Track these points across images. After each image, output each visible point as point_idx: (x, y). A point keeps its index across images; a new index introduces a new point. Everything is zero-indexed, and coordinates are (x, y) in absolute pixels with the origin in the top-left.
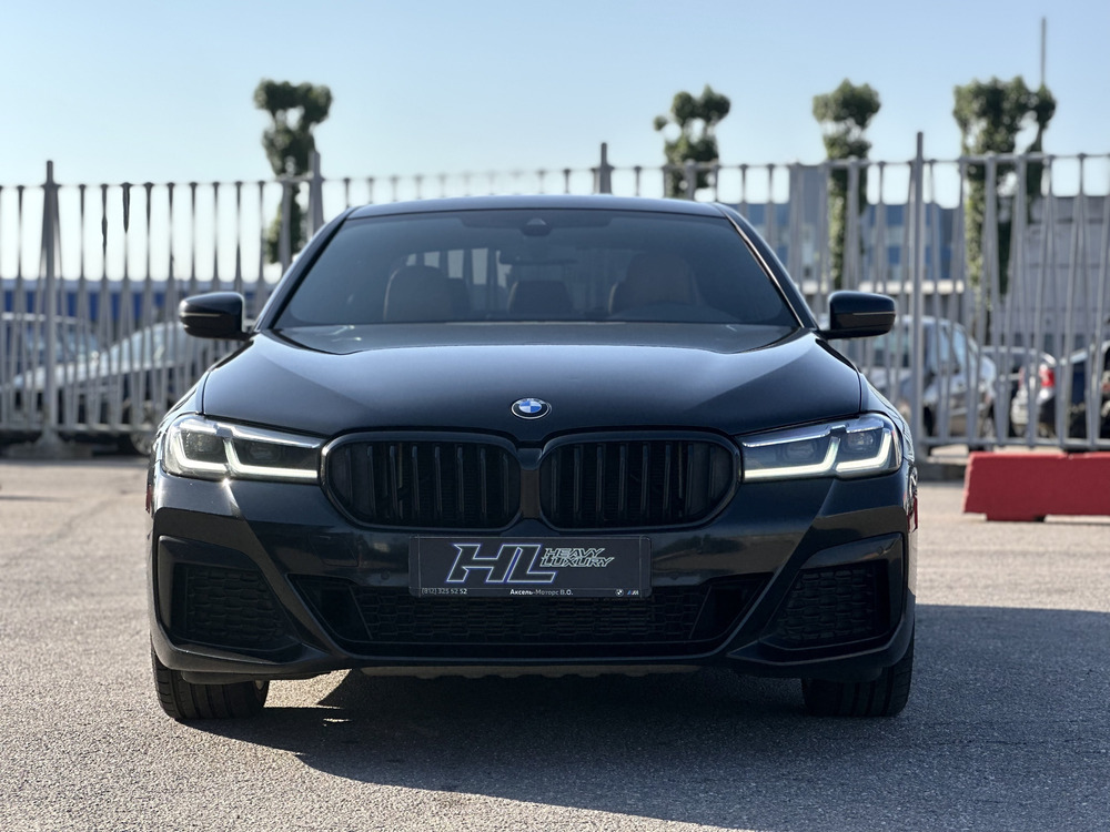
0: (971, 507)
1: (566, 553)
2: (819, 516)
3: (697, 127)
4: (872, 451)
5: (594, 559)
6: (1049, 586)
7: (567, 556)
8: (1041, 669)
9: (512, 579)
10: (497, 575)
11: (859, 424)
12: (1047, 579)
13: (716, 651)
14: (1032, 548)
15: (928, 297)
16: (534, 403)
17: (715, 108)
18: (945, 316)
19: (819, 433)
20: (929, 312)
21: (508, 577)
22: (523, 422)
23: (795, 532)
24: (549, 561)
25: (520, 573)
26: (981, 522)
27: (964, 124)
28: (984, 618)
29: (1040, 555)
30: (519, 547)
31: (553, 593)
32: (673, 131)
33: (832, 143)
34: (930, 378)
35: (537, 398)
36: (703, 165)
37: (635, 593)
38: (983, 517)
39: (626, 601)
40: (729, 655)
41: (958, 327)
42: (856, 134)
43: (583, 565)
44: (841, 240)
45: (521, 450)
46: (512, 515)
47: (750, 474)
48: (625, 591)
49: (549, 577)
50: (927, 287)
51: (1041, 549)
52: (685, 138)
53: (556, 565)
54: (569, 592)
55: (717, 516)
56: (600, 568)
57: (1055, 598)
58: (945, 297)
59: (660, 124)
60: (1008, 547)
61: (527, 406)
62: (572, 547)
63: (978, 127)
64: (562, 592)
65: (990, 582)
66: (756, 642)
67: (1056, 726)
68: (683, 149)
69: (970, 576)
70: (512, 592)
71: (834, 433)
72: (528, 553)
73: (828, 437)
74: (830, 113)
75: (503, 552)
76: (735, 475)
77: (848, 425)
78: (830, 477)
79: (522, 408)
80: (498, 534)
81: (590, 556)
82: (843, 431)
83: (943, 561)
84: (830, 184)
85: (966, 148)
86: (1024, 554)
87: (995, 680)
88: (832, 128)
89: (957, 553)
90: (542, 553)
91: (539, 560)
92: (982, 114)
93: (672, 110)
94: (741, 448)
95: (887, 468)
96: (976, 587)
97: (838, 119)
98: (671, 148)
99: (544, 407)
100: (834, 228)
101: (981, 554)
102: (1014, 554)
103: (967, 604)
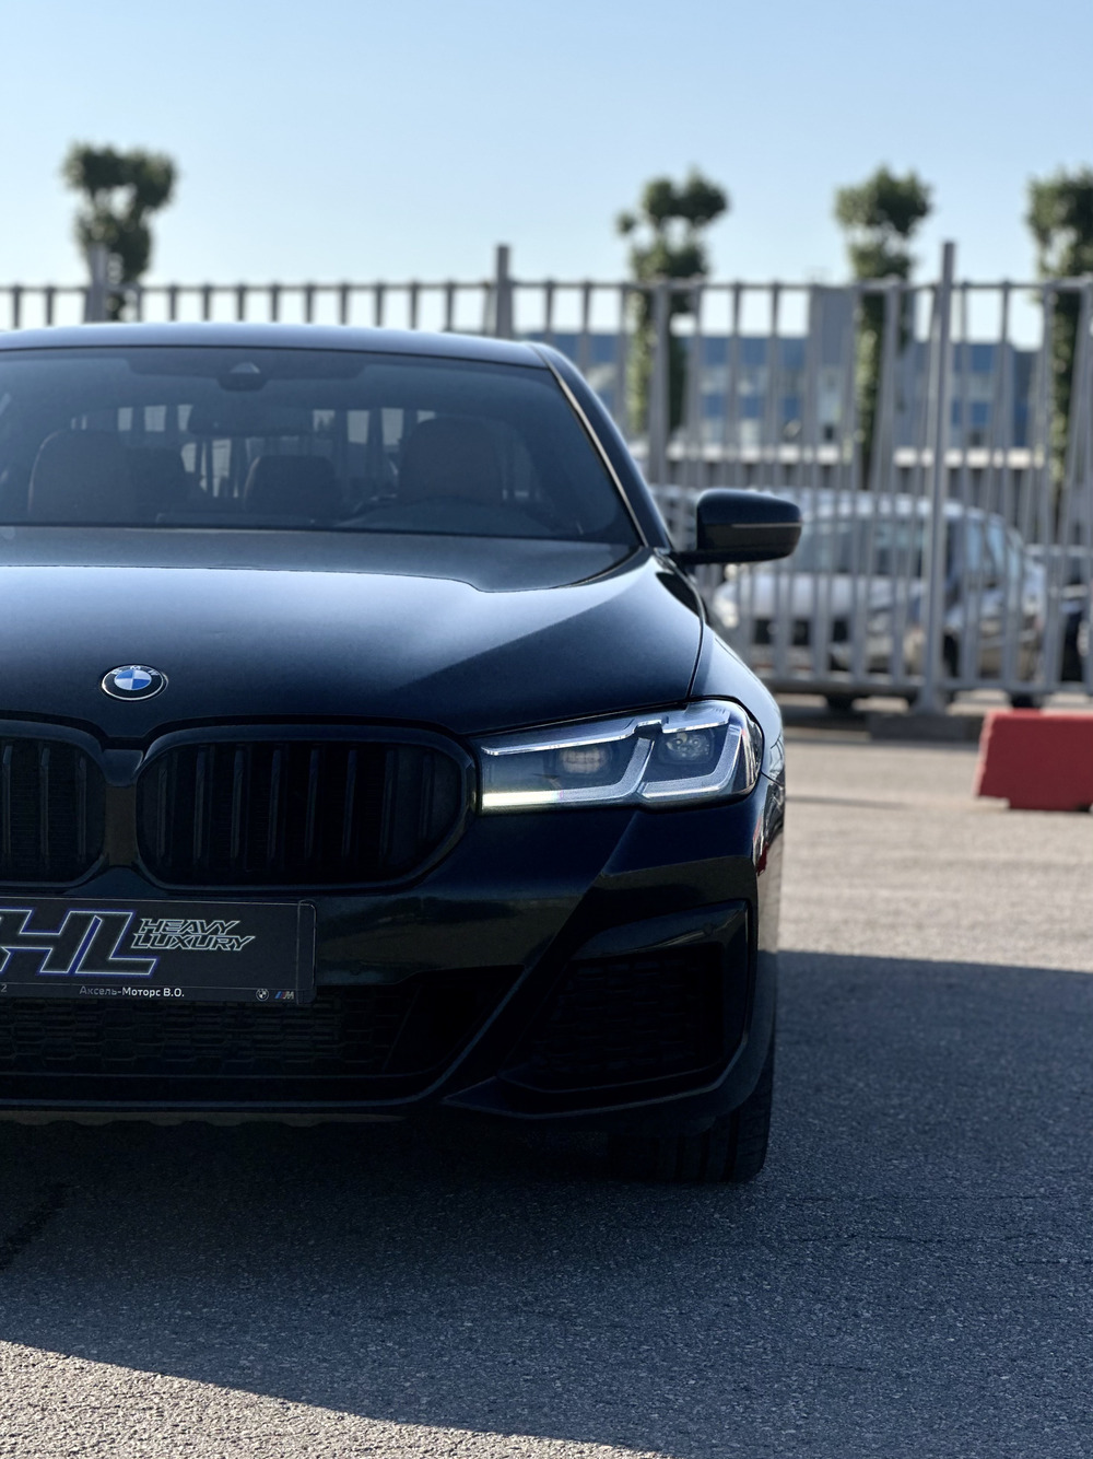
0: (988, 788)
1: (174, 927)
2: (603, 872)
3: (678, 232)
4: (705, 766)
5: (222, 938)
6: (1066, 926)
7: (176, 932)
8: (1008, 1086)
9: (82, 968)
10: (59, 960)
11: (686, 718)
12: (1067, 913)
13: (421, 1095)
14: (1059, 858)
15: (954, 472)
16: (139, 673)
17: (704, 203)
18: (976, 504)
19: (619, 734)
20: (954, 493)
21: (77, 966)
22: (118, 705)
23: (565, 898)
24: (147, 939)
25: (97, 958)
26: (1000, 811)
27: (1043, 235)
28: (950, 986)
29: (1069, 869)
30: (97, 915)
31: (152, 993)
32: (645, 235)
33: (862, 257)
34: (954, 597)
35: (146, 665)
36: (680, 284)
37: (289, 995)
38: (1002, 803)
39: (274, 1009)
40: (446, 1101)
41: (995, 521)
42: (894, 244)
43: (200, 947)
44: (873, 392)
45: (109, 751)
46: (91, 860)
47: (492, 800)
48: (272, 994)
49: (145, 966)
50: (953, 458)
51: (1073, 860)
52: (662, 247)
53: (158, 946)
54: (179, 993)
55: (432, 869)
56: (232, 952)
57: (1068, 950)
58: (977, 472)
59: (627, 225)
60: (1027, 856)
61: (126, 679)
62: (186, 918)
63: (1063, 240)
64: (167, 992)
65: (981, 918)
66: (493, 1078)
67: (997, 1207)
68: (656, 262)
69: (955, 905)
70: (83, 990)
71: (641, 732)
72: (113, 925)
73: (632, 740)
74: (861, 215)
75: (70, 921)
76: (465, 798)
77: (666, 720)
78: (632, 808)
79: (119, 682)
80: (60, 892)
81: (216, 932)
82: (657, 729)
83: (925, 878)
84: (857, 313)
85: (1044, 268)
86: (1047, 867)
87: (930, 1108)
88: (863, 236)
89: (950, 864)
90: (135, 925)
91: (129, 938)
92: (1069, 221)
93: (644, 206)
94: (478, 756)
95: (729, 791)
96: (958, 927)
97: (871, 222)
98: (639, 260)
99: (156, 681)
100: (862, 375)
101: (984, 866)
102: (1032, 867)
103: (936, 957)
